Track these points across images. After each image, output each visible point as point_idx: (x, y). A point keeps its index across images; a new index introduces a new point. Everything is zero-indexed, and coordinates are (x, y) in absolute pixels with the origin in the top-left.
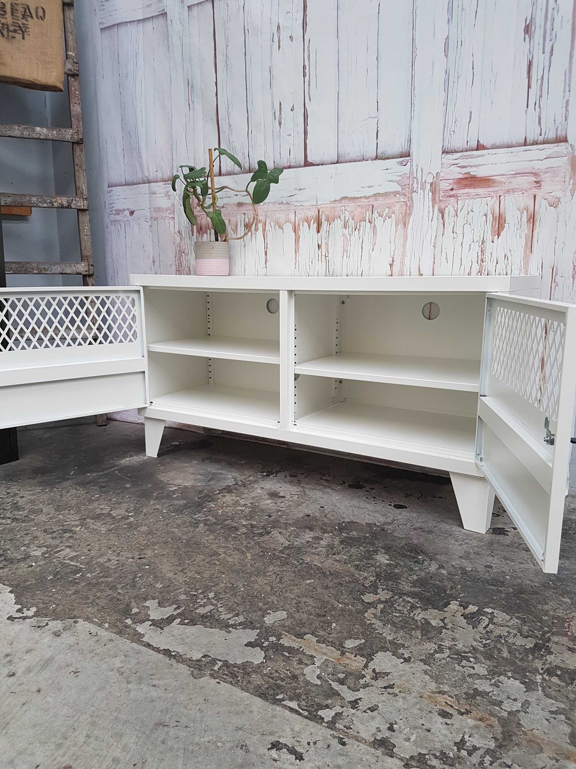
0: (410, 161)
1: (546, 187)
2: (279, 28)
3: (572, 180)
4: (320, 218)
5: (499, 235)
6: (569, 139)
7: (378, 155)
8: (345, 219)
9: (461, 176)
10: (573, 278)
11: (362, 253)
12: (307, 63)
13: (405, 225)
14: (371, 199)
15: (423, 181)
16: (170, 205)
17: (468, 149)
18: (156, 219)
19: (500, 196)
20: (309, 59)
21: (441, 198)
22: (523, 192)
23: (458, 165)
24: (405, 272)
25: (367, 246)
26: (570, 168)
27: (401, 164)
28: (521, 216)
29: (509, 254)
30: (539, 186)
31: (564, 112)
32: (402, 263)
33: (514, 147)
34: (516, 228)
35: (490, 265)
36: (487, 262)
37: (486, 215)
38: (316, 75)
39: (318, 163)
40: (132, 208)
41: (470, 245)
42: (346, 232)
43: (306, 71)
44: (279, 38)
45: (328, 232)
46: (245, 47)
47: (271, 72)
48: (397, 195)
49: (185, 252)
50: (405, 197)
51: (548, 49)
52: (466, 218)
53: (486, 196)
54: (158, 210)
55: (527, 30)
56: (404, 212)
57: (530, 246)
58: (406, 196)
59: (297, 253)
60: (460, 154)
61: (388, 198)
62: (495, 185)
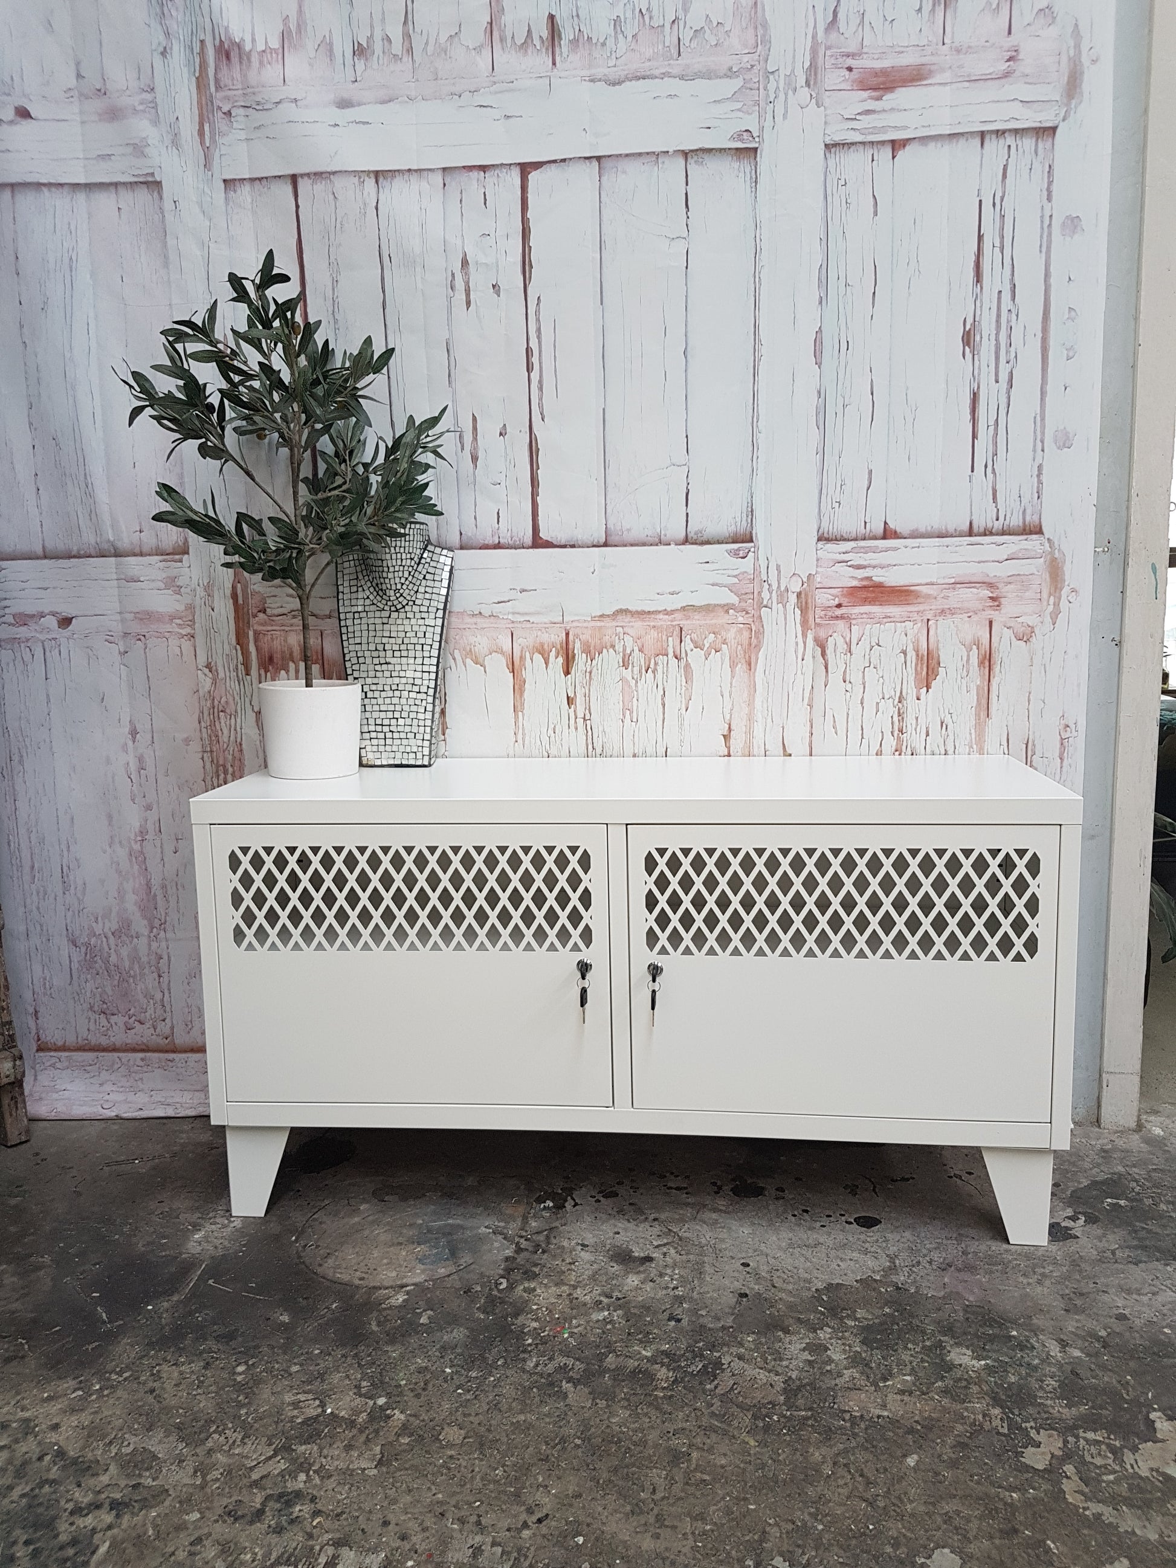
0: (752, 550)
1: (1009, 608)
2: (465, 263)
3: (1052, 598)
4: (571, 647)
5: (928, 687)
6: (1044, 529)
7: (690, 536)
8: (624, 650)
9: (855, 583)
10: (1061, 759)
11: (664, 714)
12: (534, 344)
13: (750, 665)
14: (676, 615)
15: (783, 589)
16: (182, 608)
17: (867, 535)
18: (141, 637)
19: (928, 620)
20: (539, 337)
21: (818, 621)
22: (969, 615)
23: (849, 563)
24: (756, 750)
25: (674, 703)
26: (1048, 579)
27: (735, 554)
28: (968, 656)
29: (948, 720)
30: (998, 606)
31: (1036, 485)
32: (749, 732)
33: (952, 536)
34: (959, 676)
35: (914, 738)
36: (909, 733)
37: (904, 653)
38: (555, 371)
39: (563, 542)
40: (67, 611)
41: (878, 704)
42: (627, 674)
43: (533, 360)
44: (467, 284)
45: (588, 674)
46: (384, 292)
47: (451, 352)
48: (731, 611)
49: (228, 711)
50: (747, 616)
51: (1004, 377)
52: (867, 657)
53: (903, 620)
54: (147, 617)
55: (968, 339)
56: (746, 642)
57: (985, 707)
58: (747, 613)
59: (520, 713)
60: (852, 544)
61: (712, 614)
62: (919, 600)
